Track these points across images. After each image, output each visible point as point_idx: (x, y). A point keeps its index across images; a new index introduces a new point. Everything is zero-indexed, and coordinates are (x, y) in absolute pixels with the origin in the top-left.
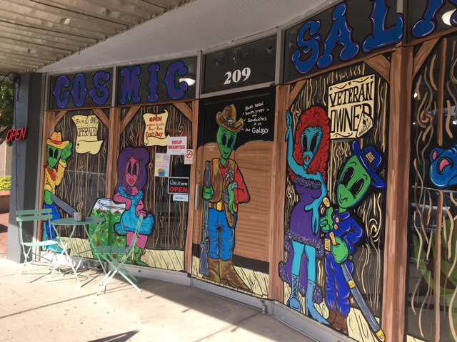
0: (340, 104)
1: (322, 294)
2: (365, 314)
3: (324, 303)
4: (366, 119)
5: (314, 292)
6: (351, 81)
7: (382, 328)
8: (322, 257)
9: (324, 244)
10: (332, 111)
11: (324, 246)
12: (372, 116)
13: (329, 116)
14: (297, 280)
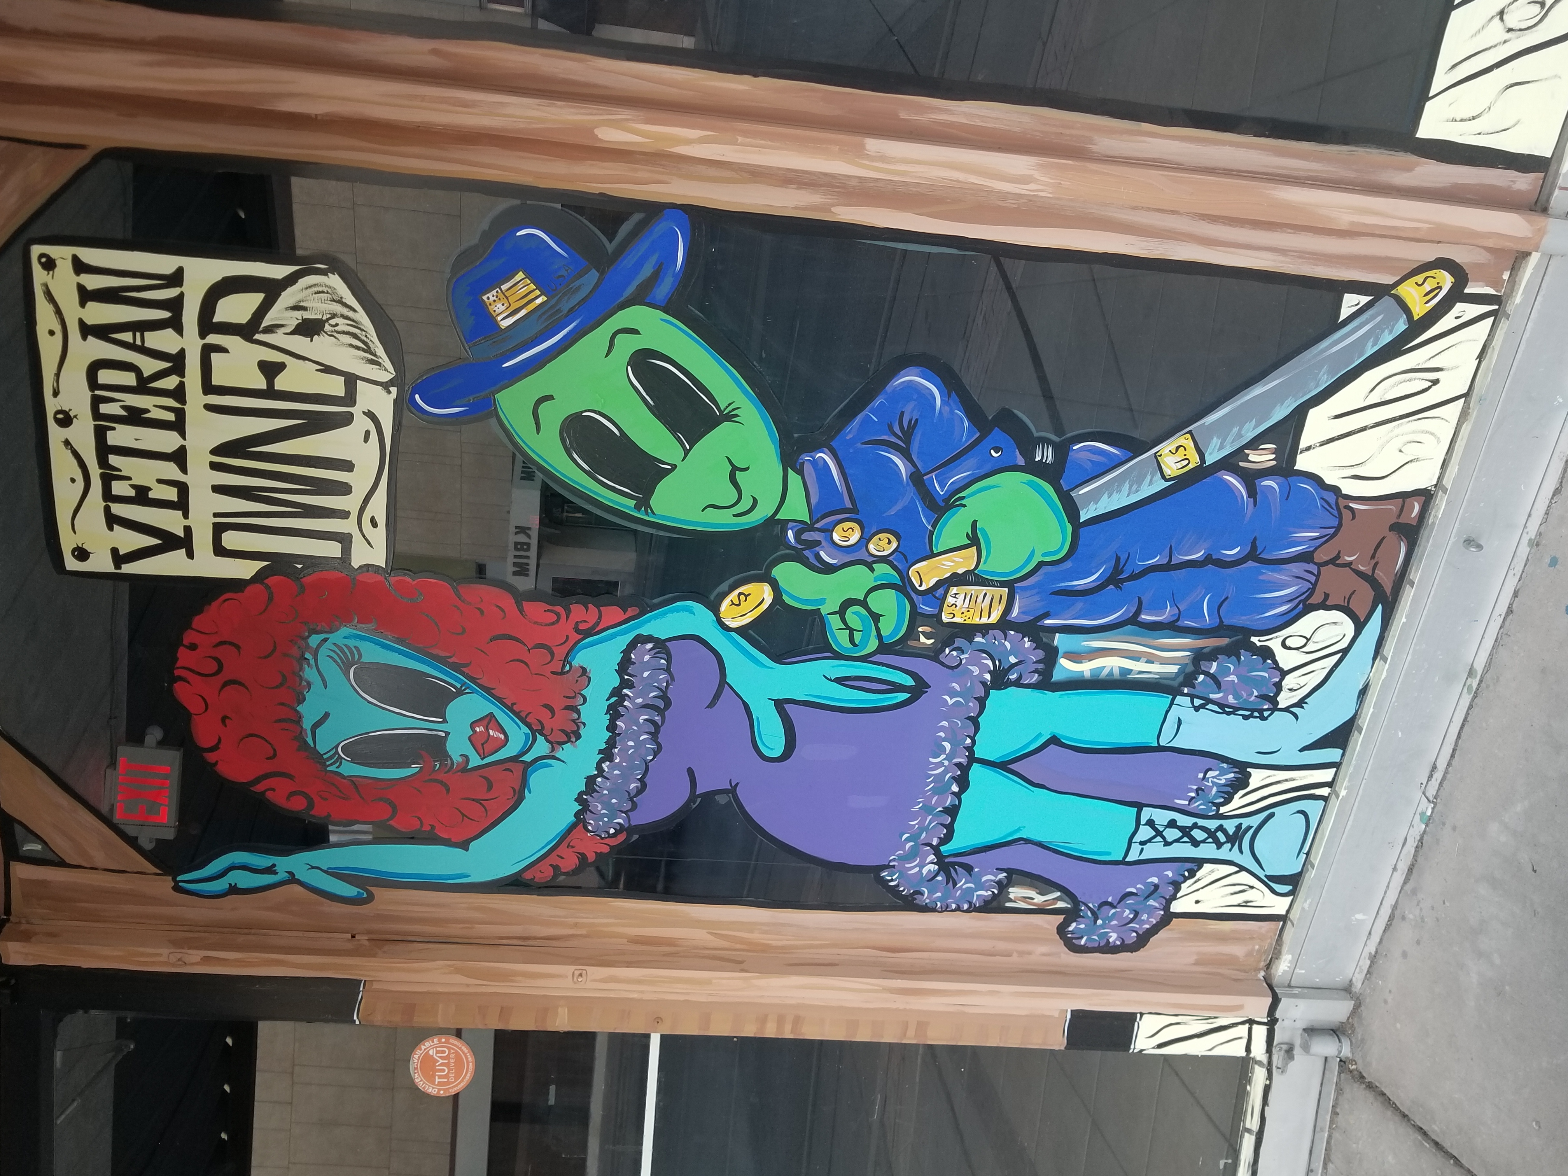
0: (183, 489)
1: (1231, 651)
2: (1325, 382)
3: (1274, 643)
4: (293, 319)
5: (1224, 708)
6: (51, 405)
7: (1389, 280)
8: (1039, 644)
9: (968, 631)
10: (220, 550)
11: (984, 629)
12: (279, 271)
13: (246, 570)
14: (1162, 817)
